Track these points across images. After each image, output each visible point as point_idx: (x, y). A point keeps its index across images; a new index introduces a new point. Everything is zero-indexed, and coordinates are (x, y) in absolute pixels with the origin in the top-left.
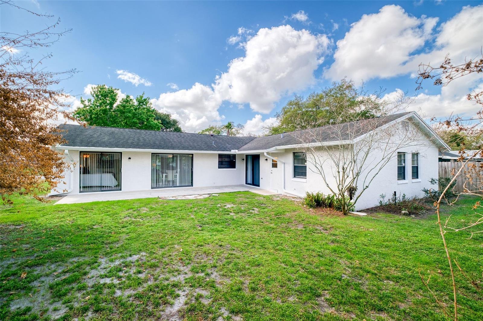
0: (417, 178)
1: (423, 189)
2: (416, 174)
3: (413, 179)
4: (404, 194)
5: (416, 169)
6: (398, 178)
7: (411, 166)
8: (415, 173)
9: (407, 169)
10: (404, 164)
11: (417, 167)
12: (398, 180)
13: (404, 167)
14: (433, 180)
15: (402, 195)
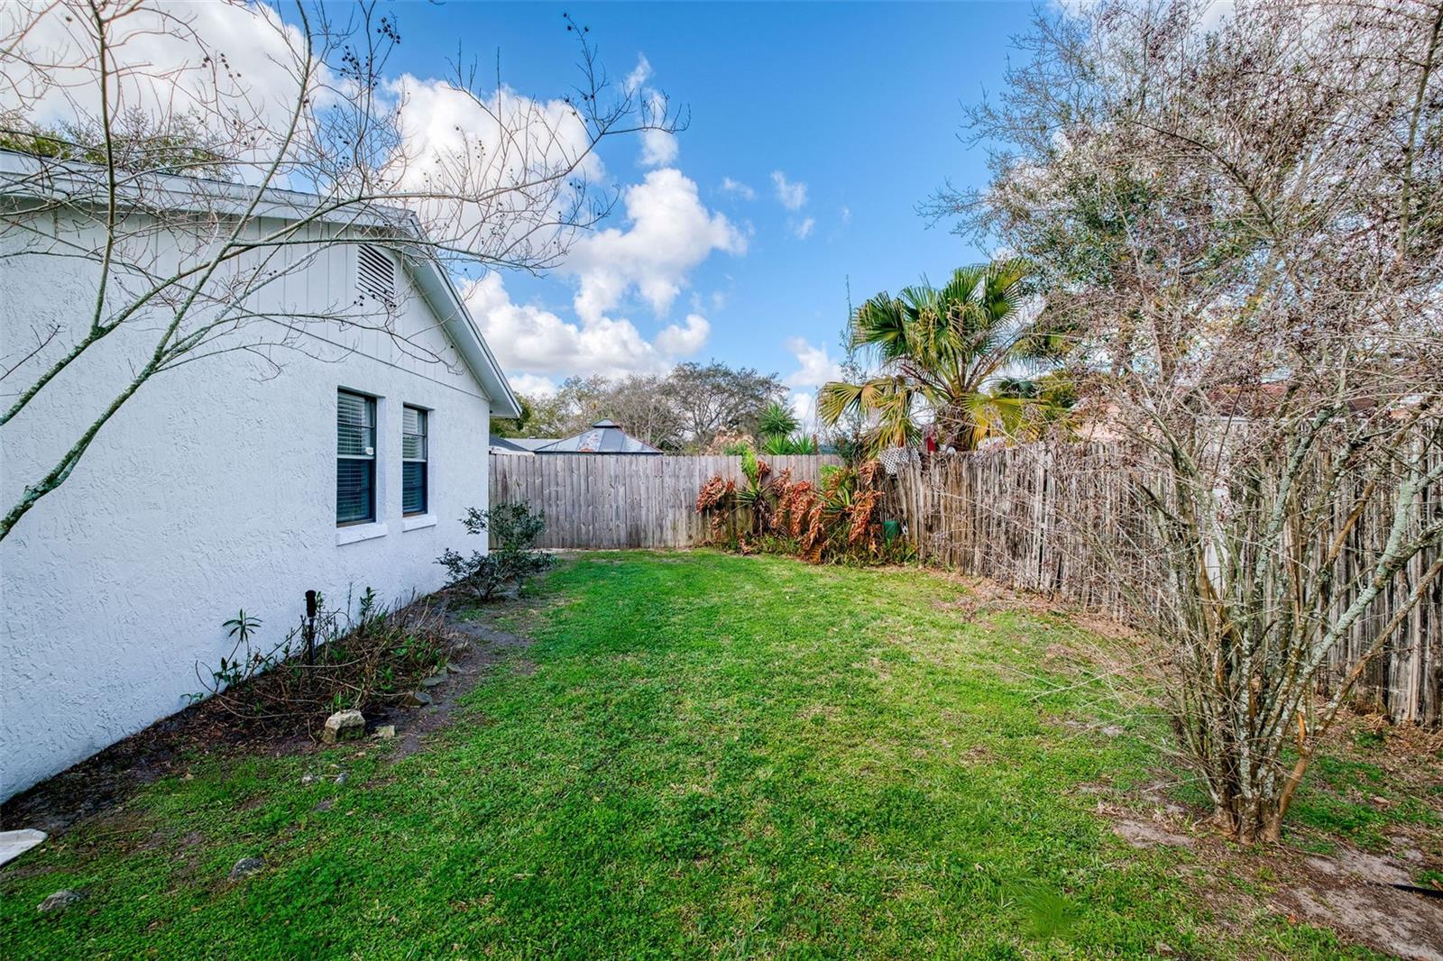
0: (424, 509)
1: (441, 554)
2: (418, 494)
3: (406, 514)
4: (368, 590)
5: (418, 473)
6: (339, 513)
7: (401, 460)
8: (416, 494)
9: (383, 473)
10: (369, 450)
11: (424, 466)
12: (340, 523)
13: (371, 464)
14: (474, 514)
15: (360, 593)
